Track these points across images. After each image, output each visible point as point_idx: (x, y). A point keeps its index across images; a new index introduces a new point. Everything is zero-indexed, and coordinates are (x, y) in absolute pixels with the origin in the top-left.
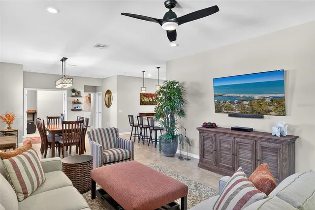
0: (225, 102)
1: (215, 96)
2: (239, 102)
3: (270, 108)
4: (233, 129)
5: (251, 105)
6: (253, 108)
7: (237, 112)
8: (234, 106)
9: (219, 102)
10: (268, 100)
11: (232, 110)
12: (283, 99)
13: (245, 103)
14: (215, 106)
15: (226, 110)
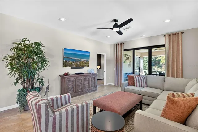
0: (69, 61)
1: (64, 58)
2: (76, 62)
3: (86, 64)
4: (76, 74)
5: (80, 63)
6: (80, 65)
7: (75, 66)
8: (73, 64)
9: (66, 61)
10: (85, 61)
11: (72, 65)
12: (89, 61)
13: (78, 62)
14: (64, 63)
15: (69, 65)
